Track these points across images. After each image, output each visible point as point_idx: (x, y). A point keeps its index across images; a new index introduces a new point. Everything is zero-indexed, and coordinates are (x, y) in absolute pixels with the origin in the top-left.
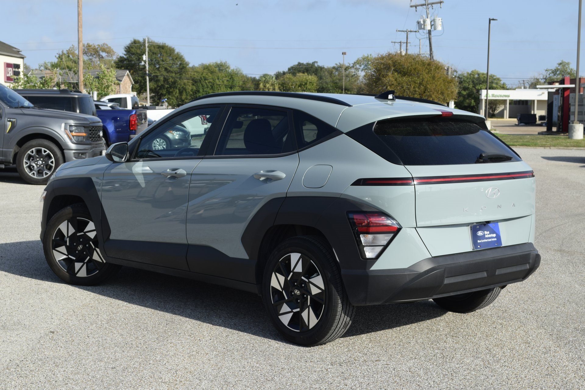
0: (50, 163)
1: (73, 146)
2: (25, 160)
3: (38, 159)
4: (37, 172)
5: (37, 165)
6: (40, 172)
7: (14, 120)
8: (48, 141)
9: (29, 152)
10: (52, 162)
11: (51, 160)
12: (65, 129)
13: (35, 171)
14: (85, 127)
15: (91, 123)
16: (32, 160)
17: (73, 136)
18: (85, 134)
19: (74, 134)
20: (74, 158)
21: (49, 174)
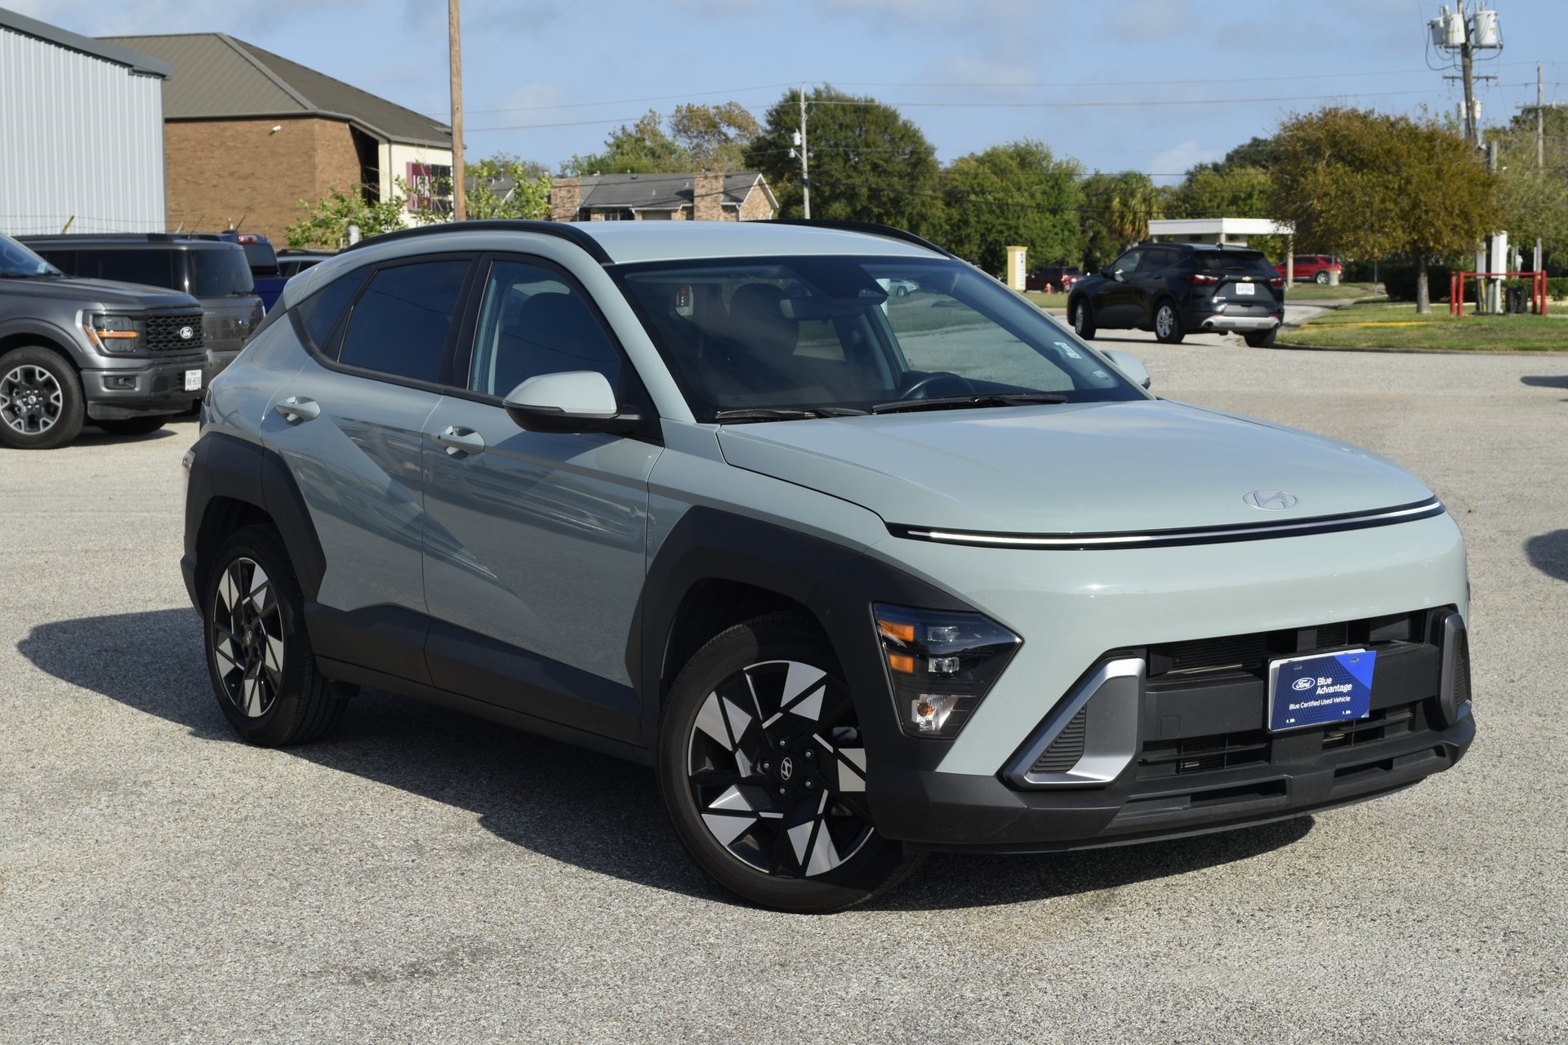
0: (52, 401)
1: (103, 362)
3: (28, 392)
4: (27, 420)
5: (26, 404)
6: (32, 421)
8: (47, 350)
9: (8, 376)
10: (57, 398)
11: (56, 394)
12: (85, 322)
13: (23, 418)
14: (132, 318)
15: (151, 309)
16: (17, 393)
17: (103, 339)
18: (133, 335)
19: (105, 333)
20: (105, 390)
21: (52, 424)
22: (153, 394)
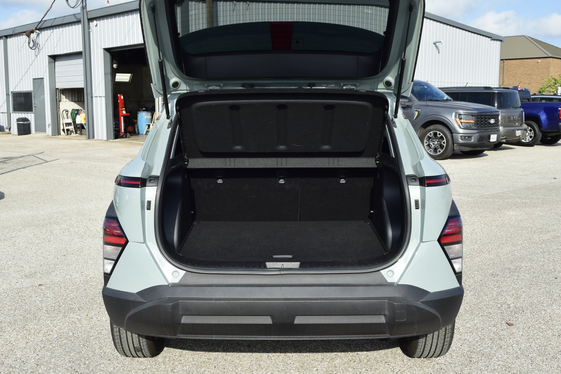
0: (442, 143)
1: (461, 131)
2: (425, 141)
3: (435, 140)
5: (434, 144)
6: (435, 150)
7: (419, 110)
8: (442, 126)
9: (428, 134)
10: (444, 143)
11: (444, 141)
12: (455, 117)
13: (432, 149)
14: (472, 116)
15: (480, 113)
16: (431, 140)
17: (461, 123)
18: (473, 121)
19: (462, 121)
20: (460, 140)
21: (442, 151)
22: (478, 143)
